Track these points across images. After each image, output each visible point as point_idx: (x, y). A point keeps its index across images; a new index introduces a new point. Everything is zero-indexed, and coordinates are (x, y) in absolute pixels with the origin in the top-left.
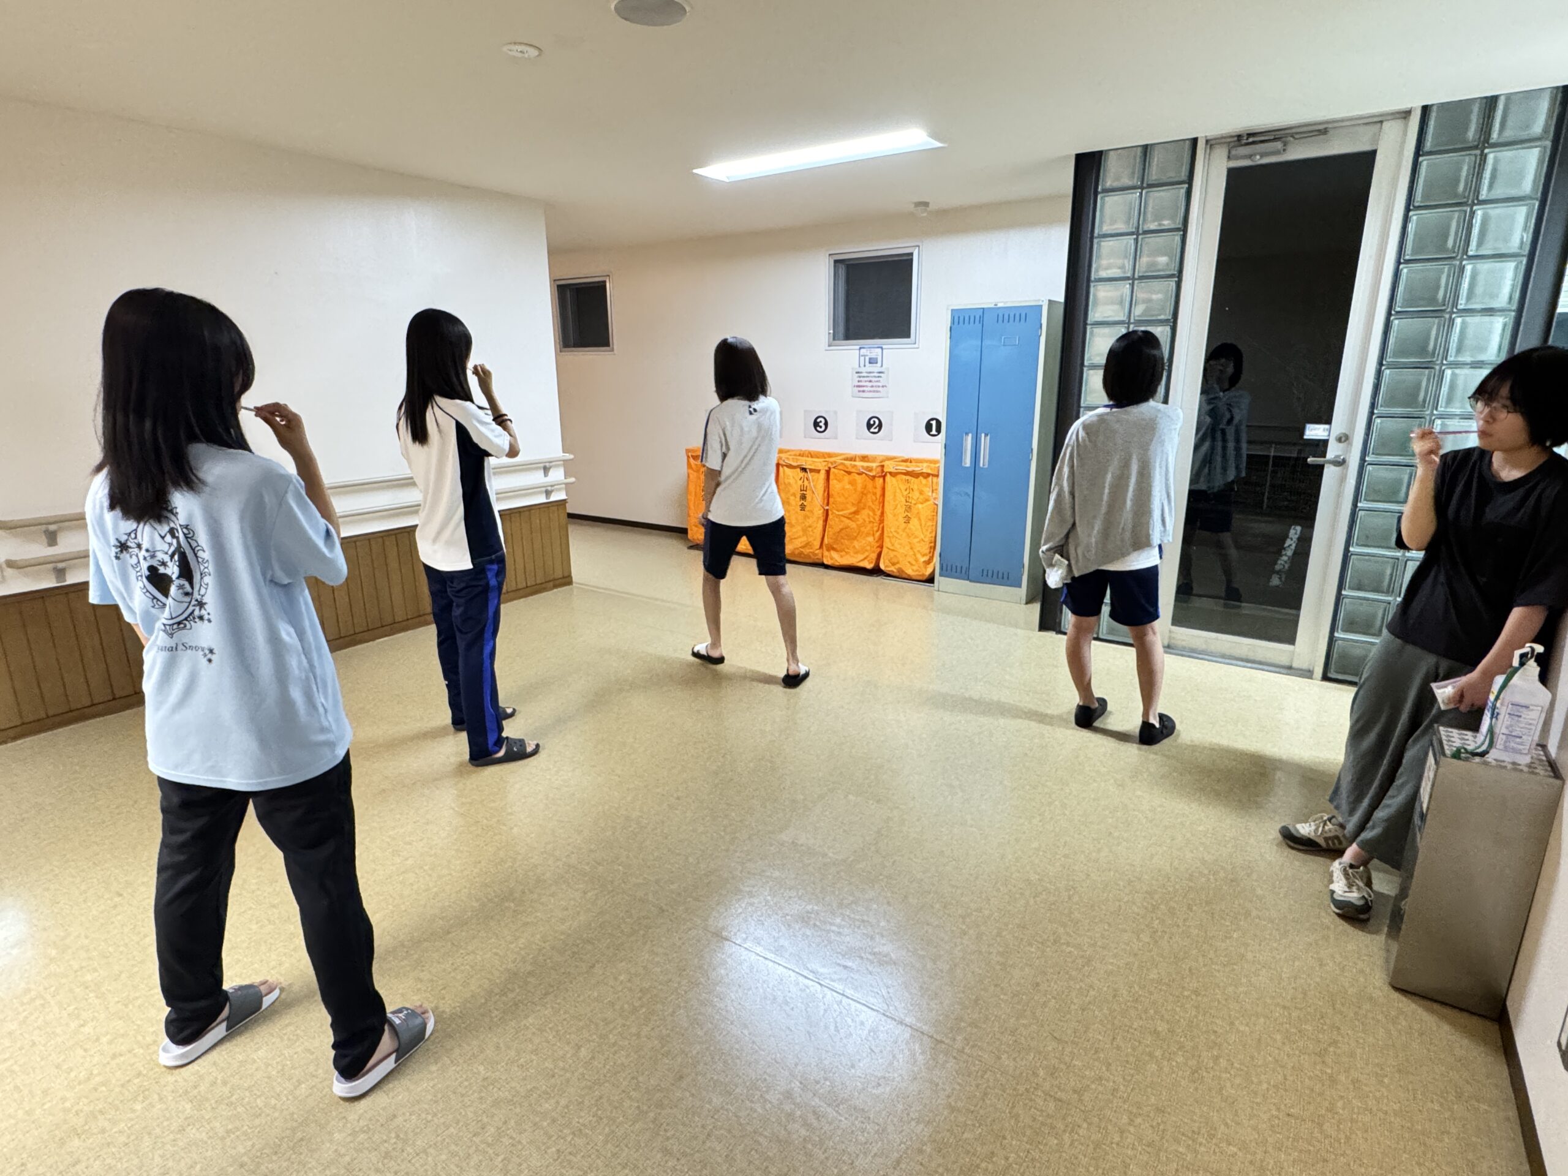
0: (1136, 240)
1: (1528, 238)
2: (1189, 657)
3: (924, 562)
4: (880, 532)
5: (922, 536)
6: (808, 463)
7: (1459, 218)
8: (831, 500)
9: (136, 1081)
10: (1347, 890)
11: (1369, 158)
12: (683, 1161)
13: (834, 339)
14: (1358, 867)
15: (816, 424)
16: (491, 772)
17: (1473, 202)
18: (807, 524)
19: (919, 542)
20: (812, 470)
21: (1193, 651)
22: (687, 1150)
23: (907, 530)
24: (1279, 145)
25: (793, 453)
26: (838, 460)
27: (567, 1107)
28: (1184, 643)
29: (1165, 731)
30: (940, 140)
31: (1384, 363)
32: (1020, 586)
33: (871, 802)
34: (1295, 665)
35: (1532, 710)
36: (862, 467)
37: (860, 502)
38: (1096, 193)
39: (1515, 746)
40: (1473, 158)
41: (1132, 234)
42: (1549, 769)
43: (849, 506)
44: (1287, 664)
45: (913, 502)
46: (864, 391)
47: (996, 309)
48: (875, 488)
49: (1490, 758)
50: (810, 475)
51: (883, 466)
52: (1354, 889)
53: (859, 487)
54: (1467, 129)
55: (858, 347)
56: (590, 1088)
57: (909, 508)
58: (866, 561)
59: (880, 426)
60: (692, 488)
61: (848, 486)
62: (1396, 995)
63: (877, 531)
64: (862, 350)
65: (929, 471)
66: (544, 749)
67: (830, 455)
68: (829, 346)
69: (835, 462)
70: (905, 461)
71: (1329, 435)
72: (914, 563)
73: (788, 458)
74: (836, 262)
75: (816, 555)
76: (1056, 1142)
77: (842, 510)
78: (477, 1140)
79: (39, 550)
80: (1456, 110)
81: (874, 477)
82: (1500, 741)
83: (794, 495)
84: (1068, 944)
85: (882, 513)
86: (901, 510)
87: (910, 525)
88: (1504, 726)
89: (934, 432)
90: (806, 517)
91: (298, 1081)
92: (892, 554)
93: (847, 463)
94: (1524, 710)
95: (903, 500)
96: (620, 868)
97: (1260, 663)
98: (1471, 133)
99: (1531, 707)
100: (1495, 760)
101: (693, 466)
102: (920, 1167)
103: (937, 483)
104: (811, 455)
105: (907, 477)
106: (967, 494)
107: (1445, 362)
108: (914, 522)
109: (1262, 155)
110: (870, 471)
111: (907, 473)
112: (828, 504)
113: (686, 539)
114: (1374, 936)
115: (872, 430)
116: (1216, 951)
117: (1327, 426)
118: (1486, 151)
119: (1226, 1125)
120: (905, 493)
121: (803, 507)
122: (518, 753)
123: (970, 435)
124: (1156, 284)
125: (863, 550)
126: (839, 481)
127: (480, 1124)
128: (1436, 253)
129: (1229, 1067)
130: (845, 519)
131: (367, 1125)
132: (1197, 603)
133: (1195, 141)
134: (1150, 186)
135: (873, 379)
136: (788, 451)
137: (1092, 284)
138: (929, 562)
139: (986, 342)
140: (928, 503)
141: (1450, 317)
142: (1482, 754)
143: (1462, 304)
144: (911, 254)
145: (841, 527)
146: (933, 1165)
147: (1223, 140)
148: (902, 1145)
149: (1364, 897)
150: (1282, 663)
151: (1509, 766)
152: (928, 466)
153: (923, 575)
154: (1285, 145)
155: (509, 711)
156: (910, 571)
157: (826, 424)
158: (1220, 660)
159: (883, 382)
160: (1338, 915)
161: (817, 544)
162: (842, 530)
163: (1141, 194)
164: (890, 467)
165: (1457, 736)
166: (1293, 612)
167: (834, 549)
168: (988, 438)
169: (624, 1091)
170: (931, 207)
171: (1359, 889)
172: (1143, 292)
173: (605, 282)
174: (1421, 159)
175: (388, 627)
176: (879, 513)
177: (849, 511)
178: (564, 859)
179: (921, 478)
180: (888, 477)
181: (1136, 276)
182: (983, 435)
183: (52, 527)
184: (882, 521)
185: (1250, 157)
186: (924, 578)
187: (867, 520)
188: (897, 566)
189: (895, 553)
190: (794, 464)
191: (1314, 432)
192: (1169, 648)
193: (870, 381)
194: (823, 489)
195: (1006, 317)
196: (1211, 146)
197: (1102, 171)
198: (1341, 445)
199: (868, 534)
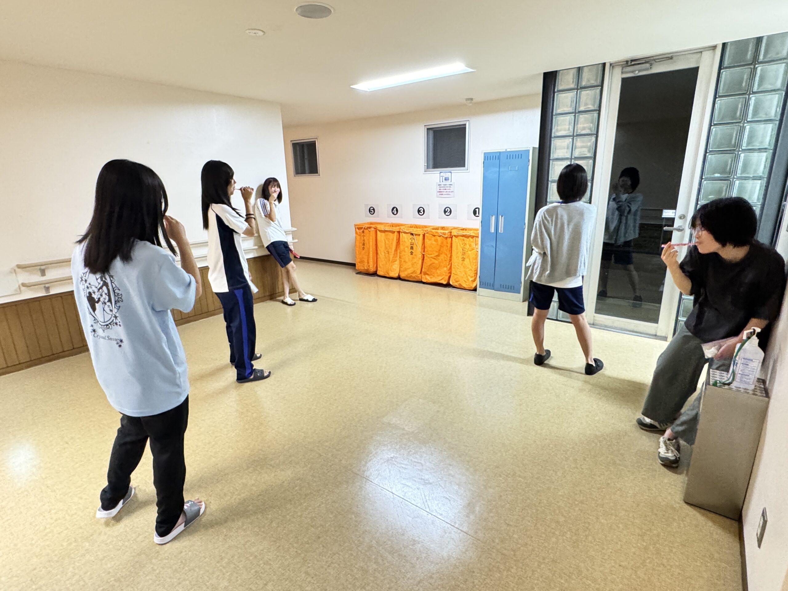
0: (575, 116)
1: (779, 110)
2: (604, 329)
3: (472, 280)
4: (450, 265)
5: (471, 268)
6: (414, 231)
7: (742, 102)
8: (426, 250)
9: (65, 532)
10: (666, 452)
11: (695, 71)
12: (314, 579)
13: (427, 168)
14: (672, 440)
15: (419, 211)
16: (248, 386)
17: (750, 92)
18: (414, 262)
19: (469, 270)
20: (416, 235)
21: (606, 326)
22: (317, 573)
23: (463, 265)
24: (648, 65)
25: (407, 226)
26: (429, 229)
27: (262, 550)
28: (601, 322)
29: (598, 368)
30: (472, 68)
31: (703, 177)
32: (519, 293)
33: (430, 403)
34: (658, 334)
35: (754, 362)
36: (441, 233)
37: (440, 250)
38: (554, 93)
39: (746, 380)
40: (750, 70)
41: (572, 113)
42: (764, 392)
43: (434, 252)
44: (654, 333)
45: (466, 250)
46: (442, 194)
47: (506, 152)
48: (447, 243)
49: (733, 386)
50: (415, 237)
51: (451, 232)
52: (670, 451)
53: (439, 243)
54: (746, 54)
55: (439, 172)
56: (275, 541)
57: (464, 254)
58: (443, 280)
59: (451, 212)
60: (358, 244)
61: (434, 243)
62: (686, 506)
63: (449, 265)
64: (441, 174)
65: (474, 235)
66: (273, 374)
67: (426, 227)
68: (425, 172)
69: (427, 230)
70: (463, 229)
71: (675, 215)
72: (467, 281)
73: (404, 229)
74: (428, 129)
75: (418, 277)
76: (499, 575)
77: (431, 254)
78: (218, 565)
79: (36, 278)
80: (741, 45)
81: (446, 238)
82: (738, 377)
83: (407, 247)
84: (520, 476)
85: (451, 256)
86: (460, 255)
87: (465, 262)
88: (740, 370)
89: (477, 215)
90: (413, 258)
91: (139, 534)
92: (456, 277)
93: (433, 231)
94: (749, 361)
95: (461, 249)
96: (303, 434)
97: (640, 333)
98: (749, 55)
99: (754, 360)
100: (736, 387)
101: (358, 233)
102: (430, 585)
103: (478, 241)
104: (417, 227)
105: (463, 238)
106: (493, 246)
107: (735, 177)
108: (467, 261)
109: (639, 71)
110: (445, 235)
111: (463, 236)
112: (424, 252)
113: (355, 269)
114: (679, 476)
115: (447, 214)
116: (595, 481)
117: (674, 211)
118: (757, 66)
119: (588, 570)
120: (462, 246)
121: (412, 253)
122: (260, 376)
123: (494, 216)
124: (586, 138)
125: (441, 275)
126: (430, 240)
127: (220, 558)
128: (731, 120)
129: (593, 541)
130: (432, 259)
131: (168, 556)
132: (610, 301)
133: (604, 64)
134: (582, 88)
135: (447, 188)
136: (405, 225)
137: (552, 139)
138: (474, 281)
139: (501, 170)
140: (474, 251)
141: (738, 154)
142: (729, 384)
143: (744, 146)
144: (465, 125)
145: (430, 263)
146: (436, 584)
147: (620, 64)
148: (422, 574)
149: (675, 455)
150: (651, 333)
151: (742, 390)
152: (474, 232)
153: (471, 287)
154: (651, 65)
155: (258, 355)
156: (465, 285)
157: (424, 211)
158: (620, 331)
159: (452, 189)
160: (662, 464)
161: (419, 272)
162: (431, 264)
163: (577, 92)
164: (454, 233)
165: (719, 374)
166: (658, 305)
167: (428, 274)
168: (503, 218)
169: (290, 544)
170: (474, 101)
171: (672, 451)
172: (579, 142)
173: (315, 141)
174: (722, 71)
175: (206, 314)
176: (449, 256)
177: (435, 255)
178: (277, 429)
179: (470, 238)
180: (454, 238)
181: (575, 135)
182: (500, 216)
183: (43, 267)
184: (451, 260)
185: (633, 72)
186: (472, 289)
187: (444, 259)
188: (459, 283)
189: (457, 276)
190: (407, 231)
191: (667, 213)
192: (593, 325)
193: (445, 189)
194: (421, 244)
195: (511, 156)
196: (613, 66)
197: (557, 80)
198: (681, 220)
199: (444, 267)
